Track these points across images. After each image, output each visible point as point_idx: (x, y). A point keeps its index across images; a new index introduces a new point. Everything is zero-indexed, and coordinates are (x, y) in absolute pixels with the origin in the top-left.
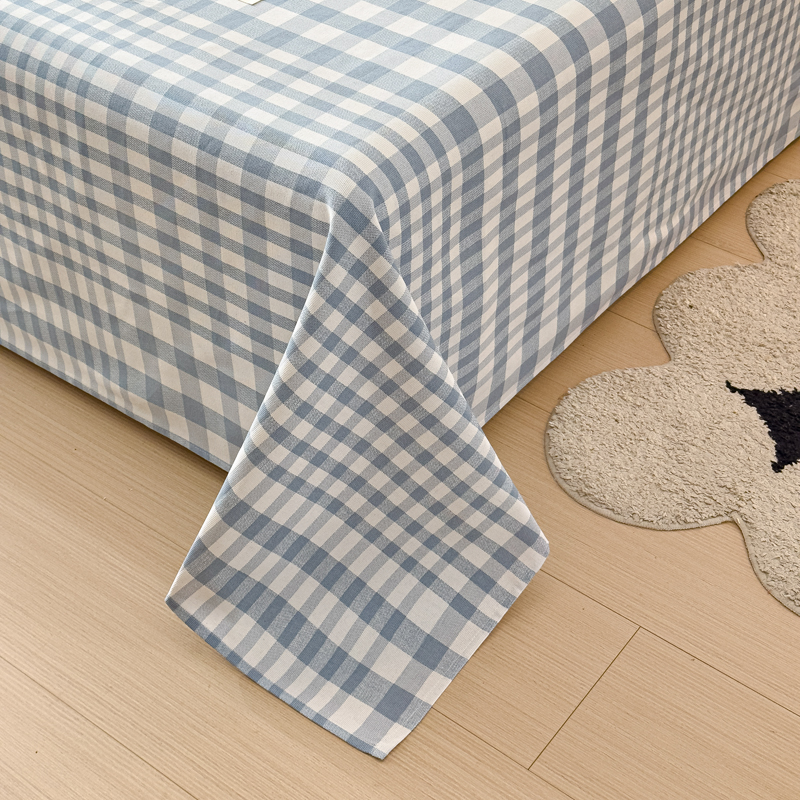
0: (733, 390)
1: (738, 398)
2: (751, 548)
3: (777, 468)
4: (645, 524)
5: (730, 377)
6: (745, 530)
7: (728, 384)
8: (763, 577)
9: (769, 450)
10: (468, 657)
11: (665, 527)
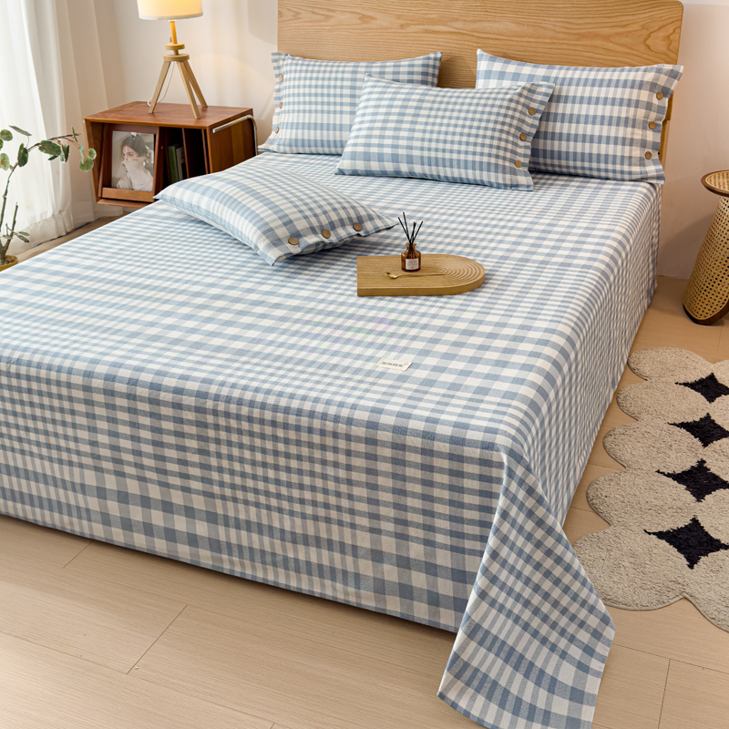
0: (650, 534)
1: (654, 537)
2: (700, 609)
3: (691, 566)
4: (644, 608)
5: (645, 528)
6: (693, 601)
7: (645, 531)
8: (713, 621)
9: (682, 560)
10: (596, 693)
11: (655, 607)
